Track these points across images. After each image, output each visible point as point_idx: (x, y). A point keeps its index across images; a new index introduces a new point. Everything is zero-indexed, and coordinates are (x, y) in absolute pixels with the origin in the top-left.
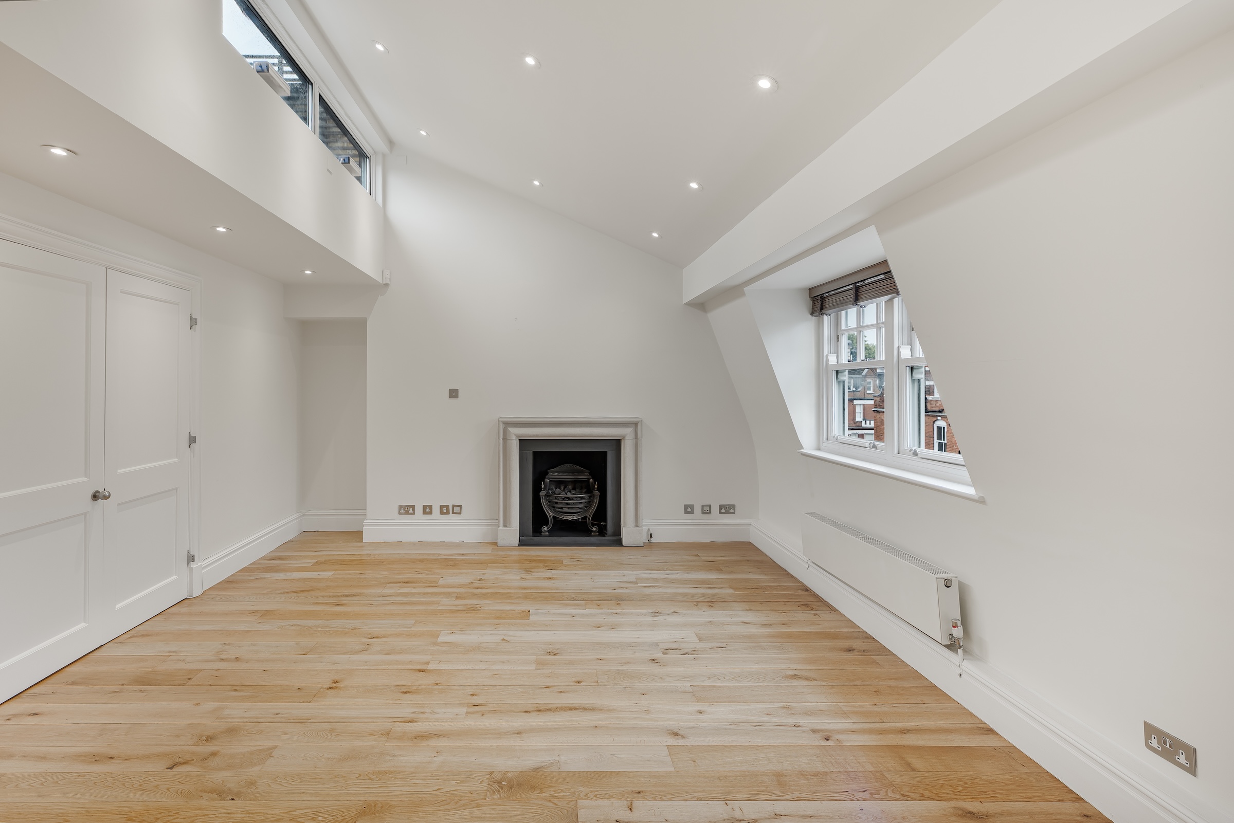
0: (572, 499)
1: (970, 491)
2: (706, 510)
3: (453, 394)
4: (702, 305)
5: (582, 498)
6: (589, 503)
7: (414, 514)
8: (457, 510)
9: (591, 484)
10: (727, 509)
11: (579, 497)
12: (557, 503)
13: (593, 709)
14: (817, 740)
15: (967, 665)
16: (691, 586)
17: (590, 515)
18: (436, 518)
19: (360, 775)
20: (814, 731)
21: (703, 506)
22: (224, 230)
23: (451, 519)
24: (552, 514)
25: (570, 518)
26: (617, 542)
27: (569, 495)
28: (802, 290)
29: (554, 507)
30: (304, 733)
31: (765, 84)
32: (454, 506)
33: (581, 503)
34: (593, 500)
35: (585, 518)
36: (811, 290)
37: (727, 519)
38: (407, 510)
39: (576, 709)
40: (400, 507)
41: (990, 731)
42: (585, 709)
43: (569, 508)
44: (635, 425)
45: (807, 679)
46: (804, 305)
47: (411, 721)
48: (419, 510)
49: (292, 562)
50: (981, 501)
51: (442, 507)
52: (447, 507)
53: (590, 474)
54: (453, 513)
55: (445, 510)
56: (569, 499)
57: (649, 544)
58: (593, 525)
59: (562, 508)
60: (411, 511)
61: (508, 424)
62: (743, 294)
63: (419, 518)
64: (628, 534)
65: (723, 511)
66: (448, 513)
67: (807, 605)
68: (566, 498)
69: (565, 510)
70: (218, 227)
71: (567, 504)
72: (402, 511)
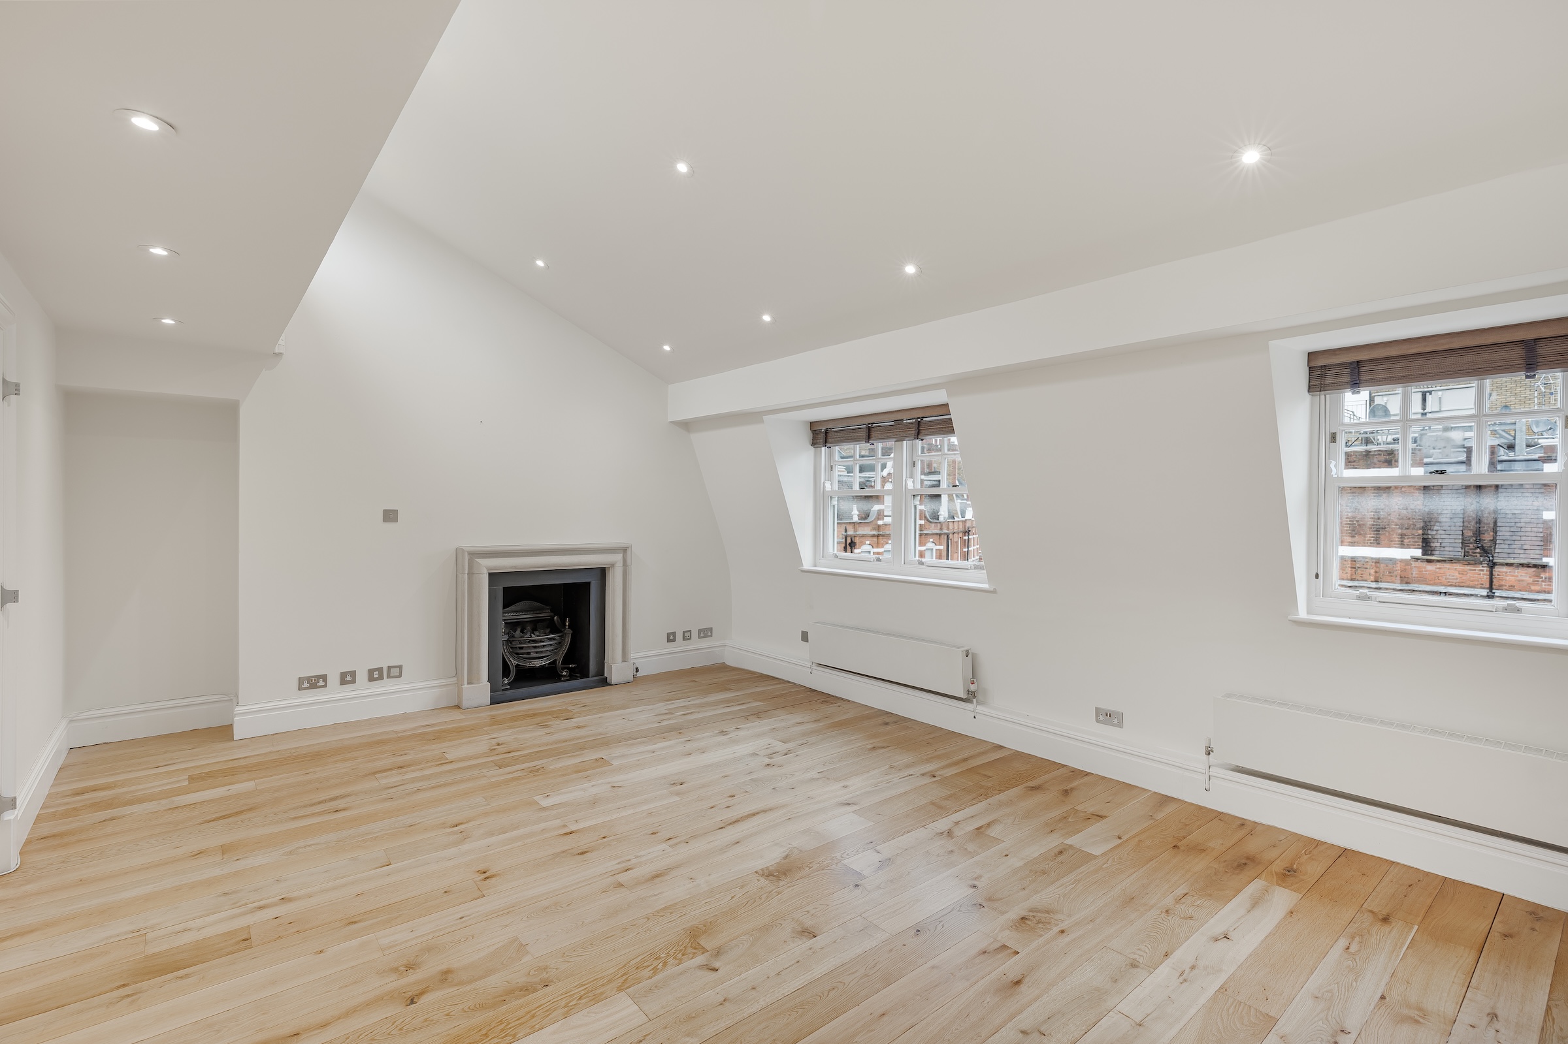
0: (541, 641)
1: (985, 586)
2: (687, 636)
3: (390, 516)
4: (687, 426)
5: (550, 639)
6: (560, 644)
7: (325, 686)
8: (395, 672)
9: (556, 622)
10: (705, 633)
11: (547, 639)
12: (521, 648)
13: (771, 809)
14: (928, 780)
15: (980, 708)
16: (723, 706)
17: (560, 660)
18: (363, 687)
19: (648, 919)
20: (923, 775)
21: (684, 632)
22: (165, 253)
23: (386, 686)
24: (515, 662)
25: (538, 663)
26: (604, 682)
27: (534, 637)
28: (806, 422)
29: (517, 654)
30: (527, 917)
31: (910, 269)
32: (389, 668)
33: (551, 645)
34: (564, 640)
35: (554, 662)
36: (812, 424)
37: (706, 643)
38: (315, 682)
39: (758, 813)
40: (301, 680)
41: (1001, 747)
42: (764, 811)
43: (537, 652)
44: (625, 550)
45: (883, 748)
46: (806, 436)
47: (628, 870)
48: (334, 679)
49: (133, 788)
50: (994, 592)
51: (371, 672)
52: (380, 670)
53: (552, 611)
54: (389, 677)
55: (375, 675)
56: (535, 641)
57: (637, 679)
58: (563, 669)
59: (529, 653)
60: (321, 683)
61: (475, 555)
62: (762, 421)
63: (334, 691)
64: (617, 670)
65: (702, 635)
66: (381, 678)
67: (826, 701)
68: (530, 640)
69: (533, 655)
70: (153, 246)
71: (535, 647)
72: (306, 685)
